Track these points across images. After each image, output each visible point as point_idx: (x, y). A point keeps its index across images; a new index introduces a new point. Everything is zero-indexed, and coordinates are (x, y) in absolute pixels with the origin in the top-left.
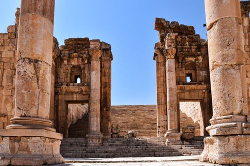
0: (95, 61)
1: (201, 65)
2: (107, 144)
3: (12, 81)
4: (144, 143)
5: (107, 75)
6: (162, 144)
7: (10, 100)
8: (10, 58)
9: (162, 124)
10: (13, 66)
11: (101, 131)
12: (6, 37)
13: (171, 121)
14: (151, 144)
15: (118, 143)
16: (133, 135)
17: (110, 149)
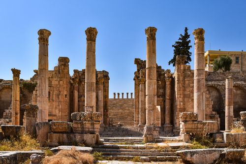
0: (101, 85)
1: (160, 86)
2: (107, 130)
3: (59, 98)
4: (127, 130)
5: (107, 91)
6: (136, 130)
7: (58, 108)
8: (57, 85)
9: (137, 119)
10: (59, 89)
11: (104, 123)
12: (54, 73)
13: (141, 118)
14: (130, 131)
15: (113, 130)
16: (121, 125)
17: (109, 133)
